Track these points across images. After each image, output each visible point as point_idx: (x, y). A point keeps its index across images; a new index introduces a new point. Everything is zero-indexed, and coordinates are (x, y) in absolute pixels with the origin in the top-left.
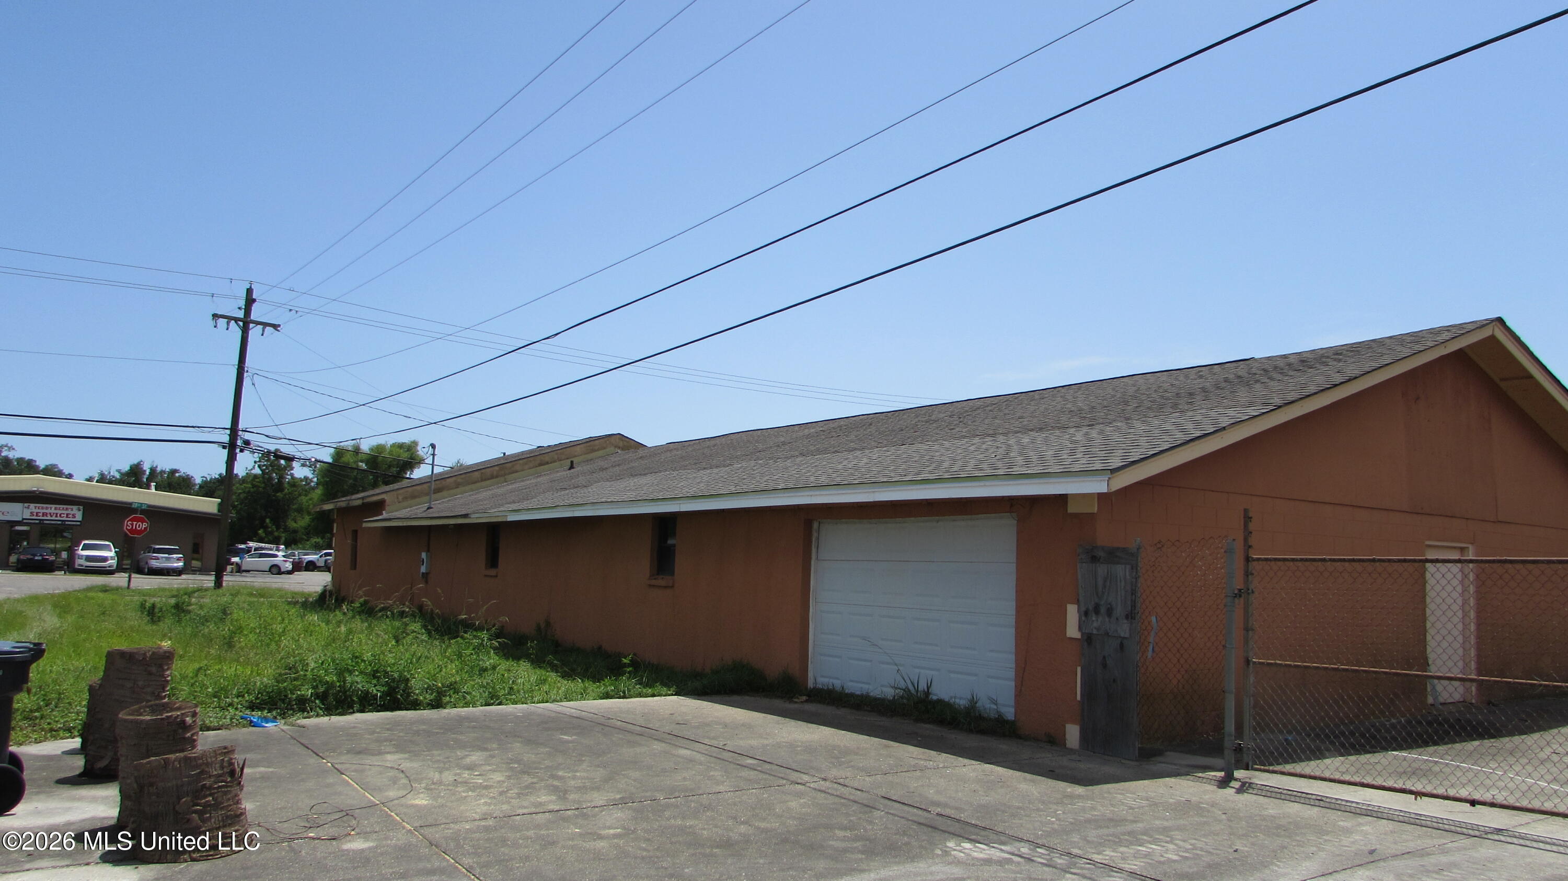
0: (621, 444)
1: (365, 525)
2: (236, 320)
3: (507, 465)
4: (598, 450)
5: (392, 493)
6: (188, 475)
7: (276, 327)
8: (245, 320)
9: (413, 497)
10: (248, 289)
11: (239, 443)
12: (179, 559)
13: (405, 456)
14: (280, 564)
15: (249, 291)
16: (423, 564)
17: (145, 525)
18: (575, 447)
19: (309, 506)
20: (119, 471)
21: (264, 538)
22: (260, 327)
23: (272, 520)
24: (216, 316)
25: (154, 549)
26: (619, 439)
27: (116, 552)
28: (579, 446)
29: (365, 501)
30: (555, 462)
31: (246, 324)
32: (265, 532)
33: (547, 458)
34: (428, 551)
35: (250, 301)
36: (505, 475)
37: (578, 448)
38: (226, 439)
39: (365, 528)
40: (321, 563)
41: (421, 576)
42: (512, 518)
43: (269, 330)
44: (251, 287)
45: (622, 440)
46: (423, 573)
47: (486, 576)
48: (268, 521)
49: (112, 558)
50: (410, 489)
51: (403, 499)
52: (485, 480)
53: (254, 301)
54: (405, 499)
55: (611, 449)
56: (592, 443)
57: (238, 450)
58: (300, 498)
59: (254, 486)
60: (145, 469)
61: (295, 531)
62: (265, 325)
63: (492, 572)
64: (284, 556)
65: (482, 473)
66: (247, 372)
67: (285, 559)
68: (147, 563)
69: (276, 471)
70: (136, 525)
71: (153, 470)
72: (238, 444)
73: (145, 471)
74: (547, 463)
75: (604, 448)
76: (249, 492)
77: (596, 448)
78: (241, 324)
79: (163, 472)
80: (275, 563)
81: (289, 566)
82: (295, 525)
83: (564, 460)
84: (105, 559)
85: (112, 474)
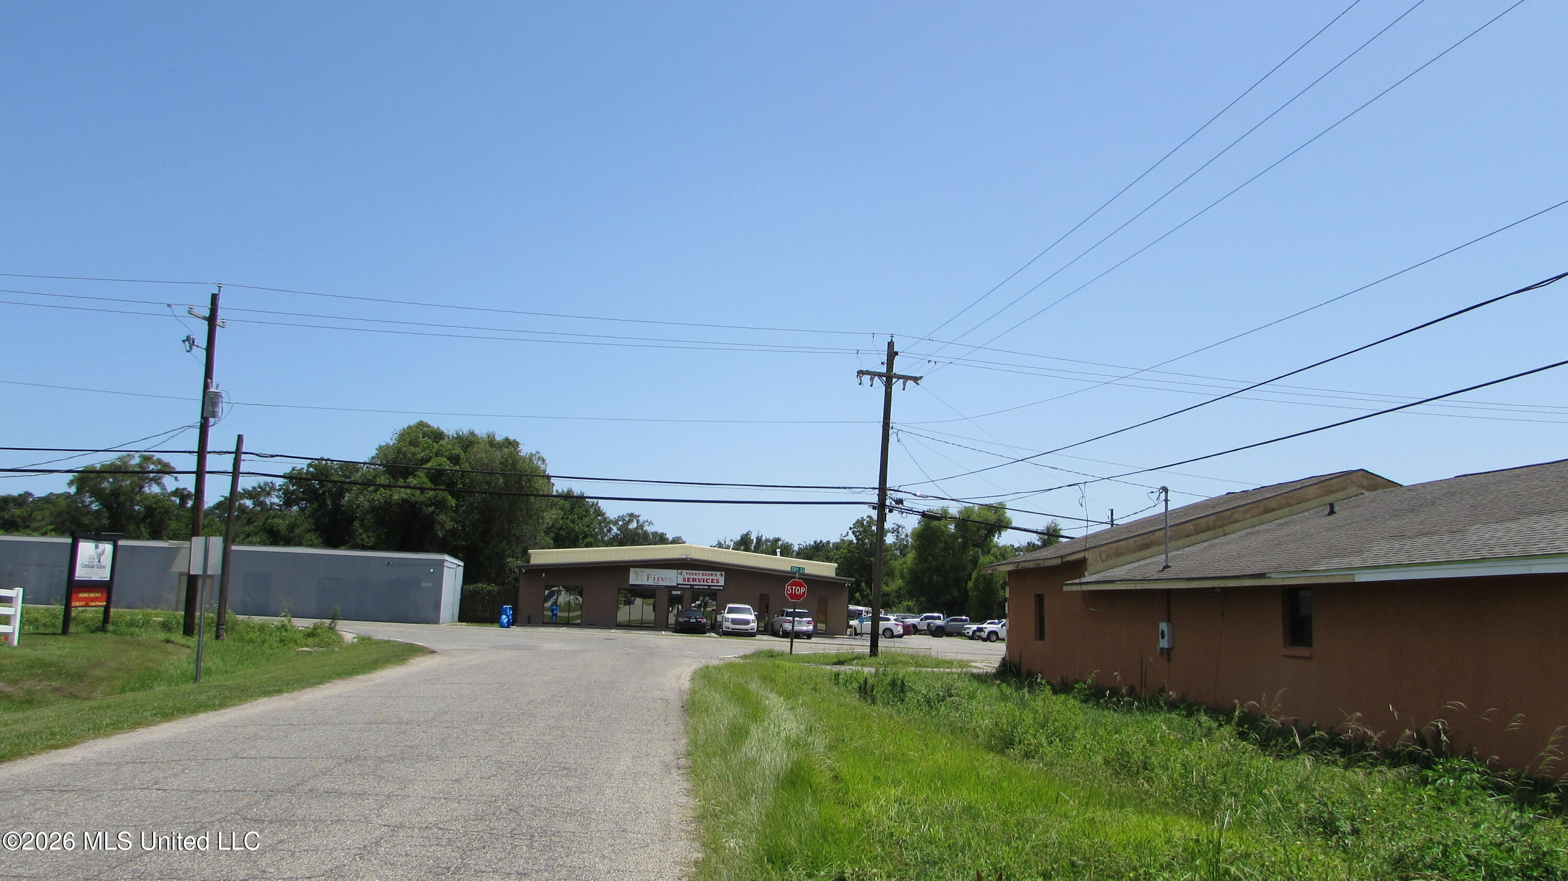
0: (1365, 483)
1: (1065, 588)
2: (880, 375)
3: (1225, 513)
4: (1337, 491)
5: (1094, 550)
6: (788, 543)
7: (916, 379)
8: (888, 374)
9: (1119, 554)
10: (889, 343)
11: (888, 502)
12: (809, 623)
13: (992, 517)
14: (893, 628)
15: (891, 345)
16: (1163, 637)
17: (802, 590)
18: (1307, 489)
19: (903, 569)
20: (732, 540)
21: (860, 602)
22: (901, 381)
23: (866, 584)
24: (861, 373)
25: (787, 612)
26: (1363, 476)
27: (755, 615)
28: (1311, 488)
29: (1064, 560)
30: (1283, 507)
31: (889, 378)
32: (862, 596)
33: (1273, 504)
34: (1169, 621)
35: (892, 355)
36: (1224, 525)
37: (1311, 491)
38: (875, 499)
39: (1067, 592)
40: (923, 626)
41: (1158, 651)
42: (1362, 577)
43: (910, 383)
44: (892, 340)
45: (1367, 478)
46: (1162, 649)
47: (1285, 656)
48: (863, 584)
49: (753, 621)
50: (1114, 545)
51: (1106, 557)
52: (1200, 532)
53: (896, 353)
54: (1109, 557)
55: (1353, 490)
56: (1327, 483)
57: (887, 510)
58: (891, 562)
59: (849, 551)
60: (752, 538)
61: (887, 595)
62: (906, 378)
63: (1302, 651)
64: (895, 620)
65: (1195, 524)
66: (892, 428)
67: (896, 623)
68: (781, 626)
69: (869, 537)
70: (795, 589)
71: (759, 540)
72: (887, 504)
73: (753, 540)
74: (1273, 510)
75: (1344, 489)
76: (845, 557)
77: (1334, 488)
78: (884, 379)
79: (767, 540)
80: (888, 626)
81: (900, 630)
82: (887, 588)
83: (1294, 505)
84: (747, 622)
85: (727, 543)
